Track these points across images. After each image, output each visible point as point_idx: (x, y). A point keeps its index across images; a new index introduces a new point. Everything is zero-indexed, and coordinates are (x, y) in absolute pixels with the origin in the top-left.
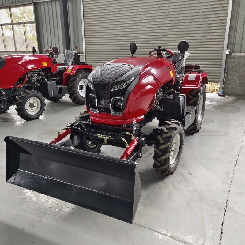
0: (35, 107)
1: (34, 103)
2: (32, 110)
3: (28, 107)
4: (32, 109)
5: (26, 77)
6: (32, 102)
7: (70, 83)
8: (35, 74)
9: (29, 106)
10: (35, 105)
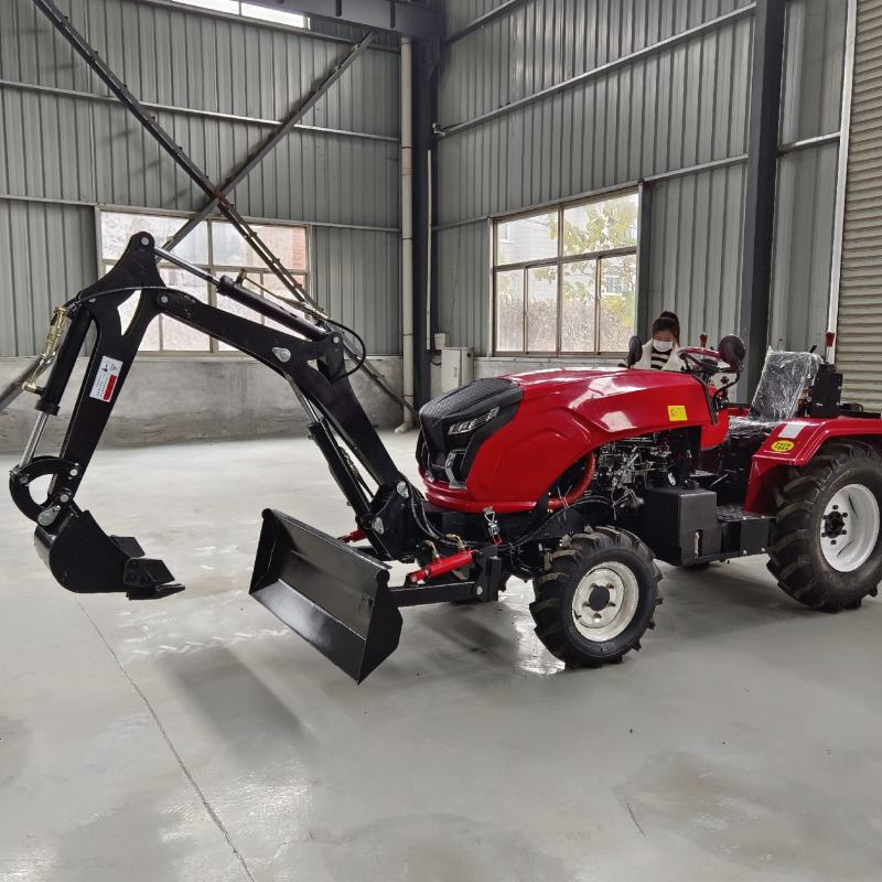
0: (614, 605)
1: (612, 587)
2: (597, 620)
3: (585, 605)
4: (599, 616)
5: (593, 467)
6: (601, 583)
7: (780, 500)
8: (629, 452)
9: (587, 600)
10: (614, 595)
